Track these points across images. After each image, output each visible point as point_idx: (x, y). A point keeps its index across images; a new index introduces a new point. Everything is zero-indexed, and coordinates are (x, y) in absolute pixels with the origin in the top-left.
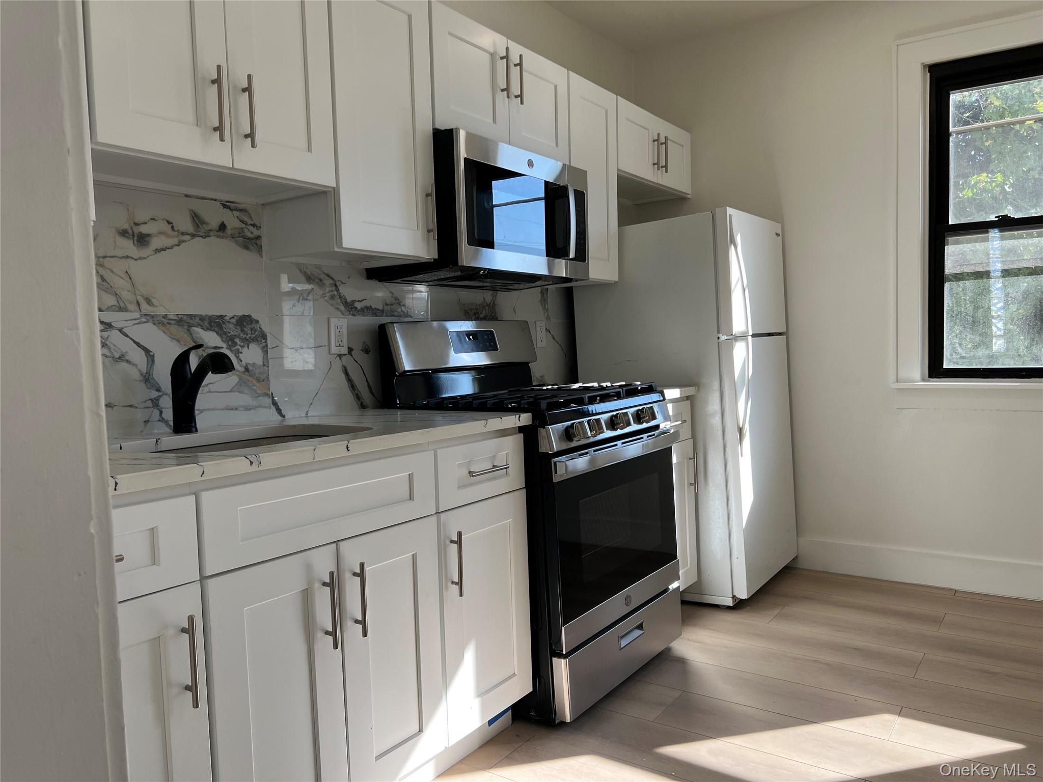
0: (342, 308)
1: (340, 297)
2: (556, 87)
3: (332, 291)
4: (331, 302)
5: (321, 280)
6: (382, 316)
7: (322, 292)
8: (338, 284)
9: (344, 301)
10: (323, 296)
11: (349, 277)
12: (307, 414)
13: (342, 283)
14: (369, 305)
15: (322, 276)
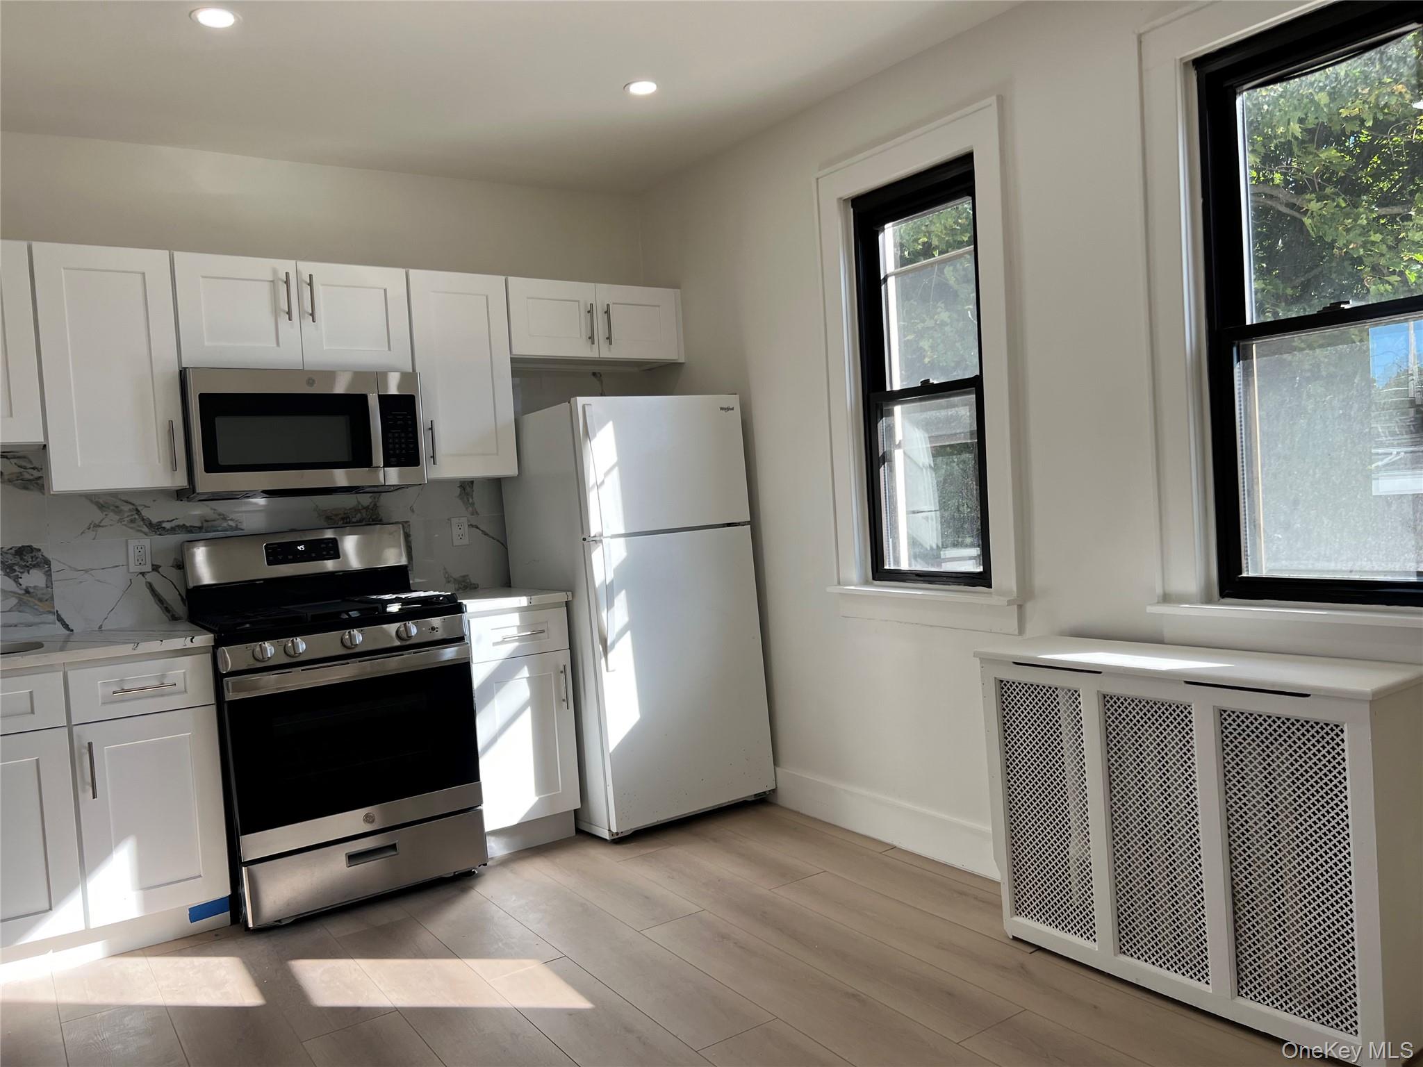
0: (145, 529)
1: (143, 520)
2: (385, 290)
3: (132, 515)
4: (132, 525)
5: (117, 507)
6: (200, 532)
7: (118, 517)
8: (139, 508)
9: (147, 523)
10: (120, 521)
11: (154, 501)
12: (100, 627)
13: (146, 507)
14: (181, 524)
15: (118, 503)
